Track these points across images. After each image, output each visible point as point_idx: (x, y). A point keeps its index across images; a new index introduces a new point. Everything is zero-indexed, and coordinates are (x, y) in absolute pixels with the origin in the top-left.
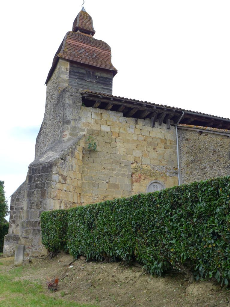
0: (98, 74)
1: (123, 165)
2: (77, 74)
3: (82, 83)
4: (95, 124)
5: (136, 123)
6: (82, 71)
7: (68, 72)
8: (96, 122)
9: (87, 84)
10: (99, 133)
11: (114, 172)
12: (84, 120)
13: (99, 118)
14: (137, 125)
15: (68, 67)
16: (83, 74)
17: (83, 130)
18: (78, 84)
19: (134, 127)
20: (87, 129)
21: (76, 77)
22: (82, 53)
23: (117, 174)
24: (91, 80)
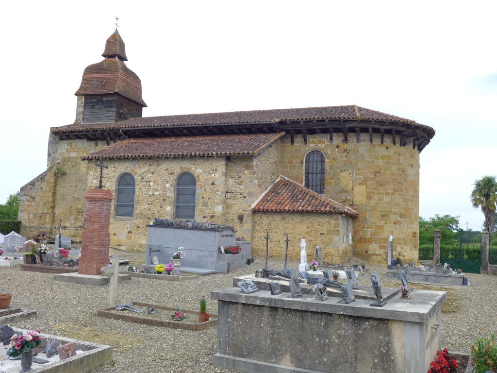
0: (105, 99)
1: (84, 182)
2: (89, 104)
3: (93, 111)
4: (67, 153)
5: (97, 145)
6: (94, 100)
7: (83, 104)
8: (67, 151)
9: (97, 111)
10: (69, 159)
11: (78, 188)
12: (59, 151)
13: (69, 147)
14: (97, 147)
15: (83, 100)
16: (95, 102)
17: (58, 159)
18: (90, 113)
19: (94, 149)
20: (62, 158)
21: (89, 107)
22: (94, 84)
23: (80, 190)
24: (99, 106)
